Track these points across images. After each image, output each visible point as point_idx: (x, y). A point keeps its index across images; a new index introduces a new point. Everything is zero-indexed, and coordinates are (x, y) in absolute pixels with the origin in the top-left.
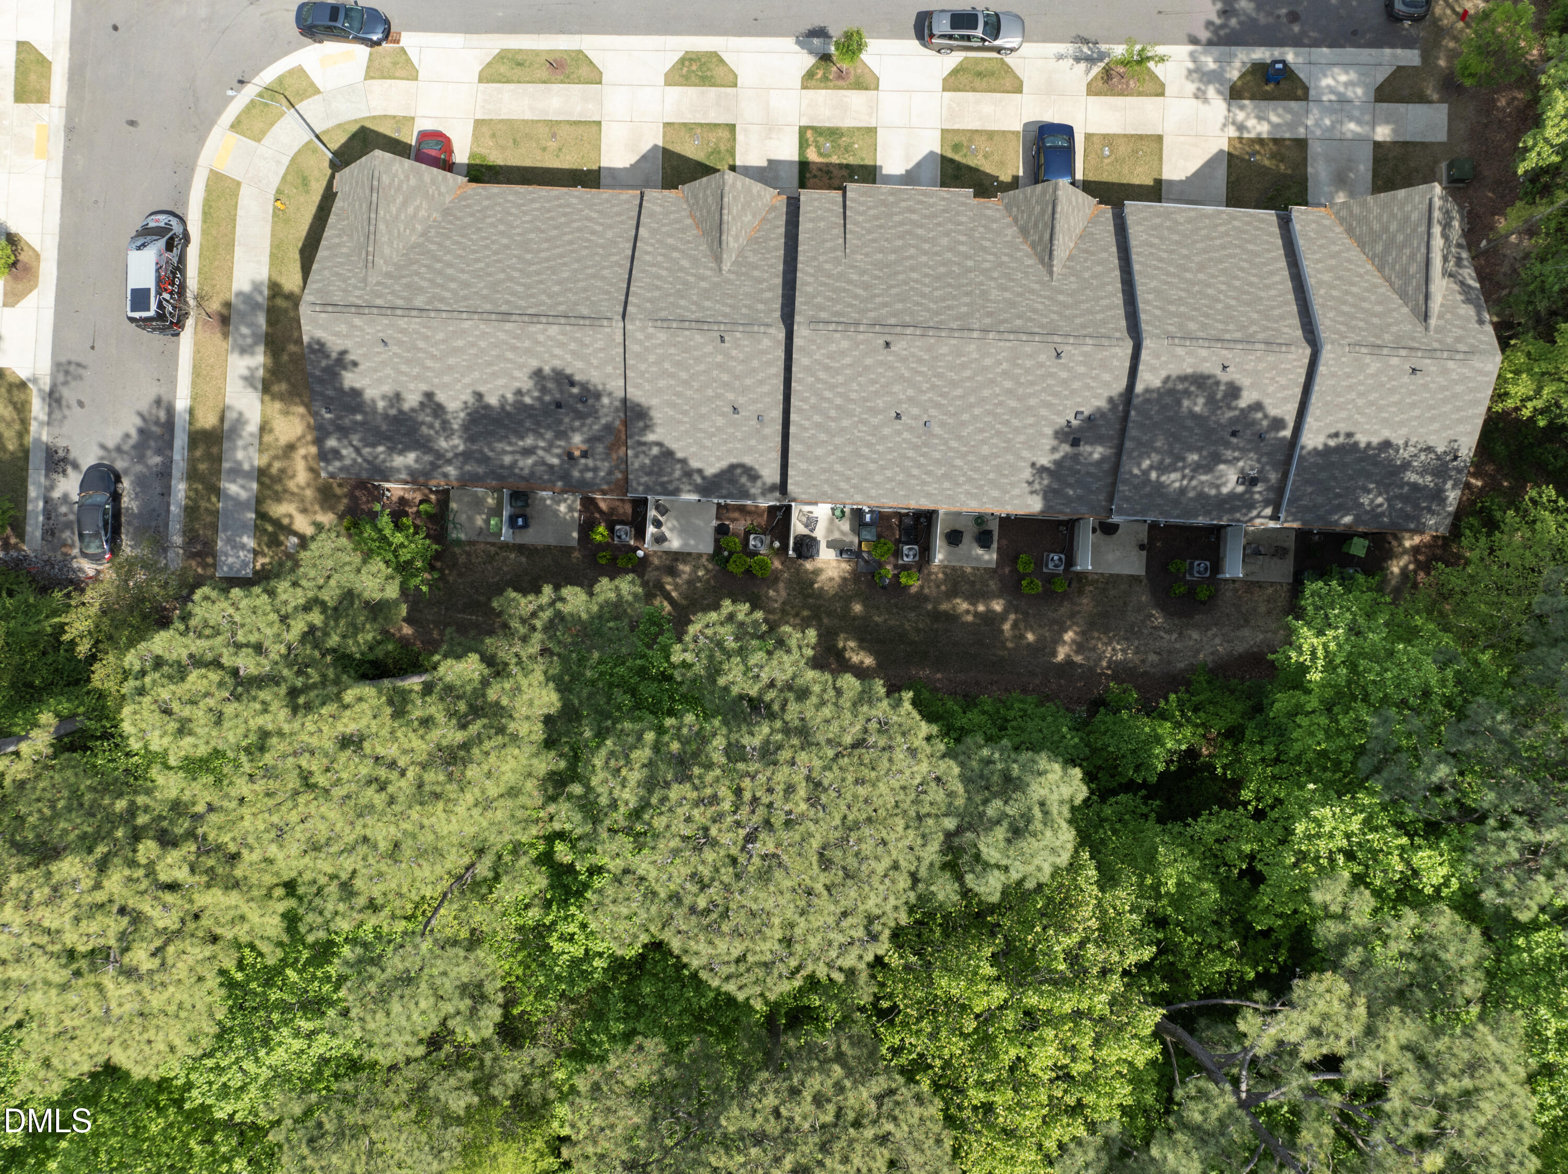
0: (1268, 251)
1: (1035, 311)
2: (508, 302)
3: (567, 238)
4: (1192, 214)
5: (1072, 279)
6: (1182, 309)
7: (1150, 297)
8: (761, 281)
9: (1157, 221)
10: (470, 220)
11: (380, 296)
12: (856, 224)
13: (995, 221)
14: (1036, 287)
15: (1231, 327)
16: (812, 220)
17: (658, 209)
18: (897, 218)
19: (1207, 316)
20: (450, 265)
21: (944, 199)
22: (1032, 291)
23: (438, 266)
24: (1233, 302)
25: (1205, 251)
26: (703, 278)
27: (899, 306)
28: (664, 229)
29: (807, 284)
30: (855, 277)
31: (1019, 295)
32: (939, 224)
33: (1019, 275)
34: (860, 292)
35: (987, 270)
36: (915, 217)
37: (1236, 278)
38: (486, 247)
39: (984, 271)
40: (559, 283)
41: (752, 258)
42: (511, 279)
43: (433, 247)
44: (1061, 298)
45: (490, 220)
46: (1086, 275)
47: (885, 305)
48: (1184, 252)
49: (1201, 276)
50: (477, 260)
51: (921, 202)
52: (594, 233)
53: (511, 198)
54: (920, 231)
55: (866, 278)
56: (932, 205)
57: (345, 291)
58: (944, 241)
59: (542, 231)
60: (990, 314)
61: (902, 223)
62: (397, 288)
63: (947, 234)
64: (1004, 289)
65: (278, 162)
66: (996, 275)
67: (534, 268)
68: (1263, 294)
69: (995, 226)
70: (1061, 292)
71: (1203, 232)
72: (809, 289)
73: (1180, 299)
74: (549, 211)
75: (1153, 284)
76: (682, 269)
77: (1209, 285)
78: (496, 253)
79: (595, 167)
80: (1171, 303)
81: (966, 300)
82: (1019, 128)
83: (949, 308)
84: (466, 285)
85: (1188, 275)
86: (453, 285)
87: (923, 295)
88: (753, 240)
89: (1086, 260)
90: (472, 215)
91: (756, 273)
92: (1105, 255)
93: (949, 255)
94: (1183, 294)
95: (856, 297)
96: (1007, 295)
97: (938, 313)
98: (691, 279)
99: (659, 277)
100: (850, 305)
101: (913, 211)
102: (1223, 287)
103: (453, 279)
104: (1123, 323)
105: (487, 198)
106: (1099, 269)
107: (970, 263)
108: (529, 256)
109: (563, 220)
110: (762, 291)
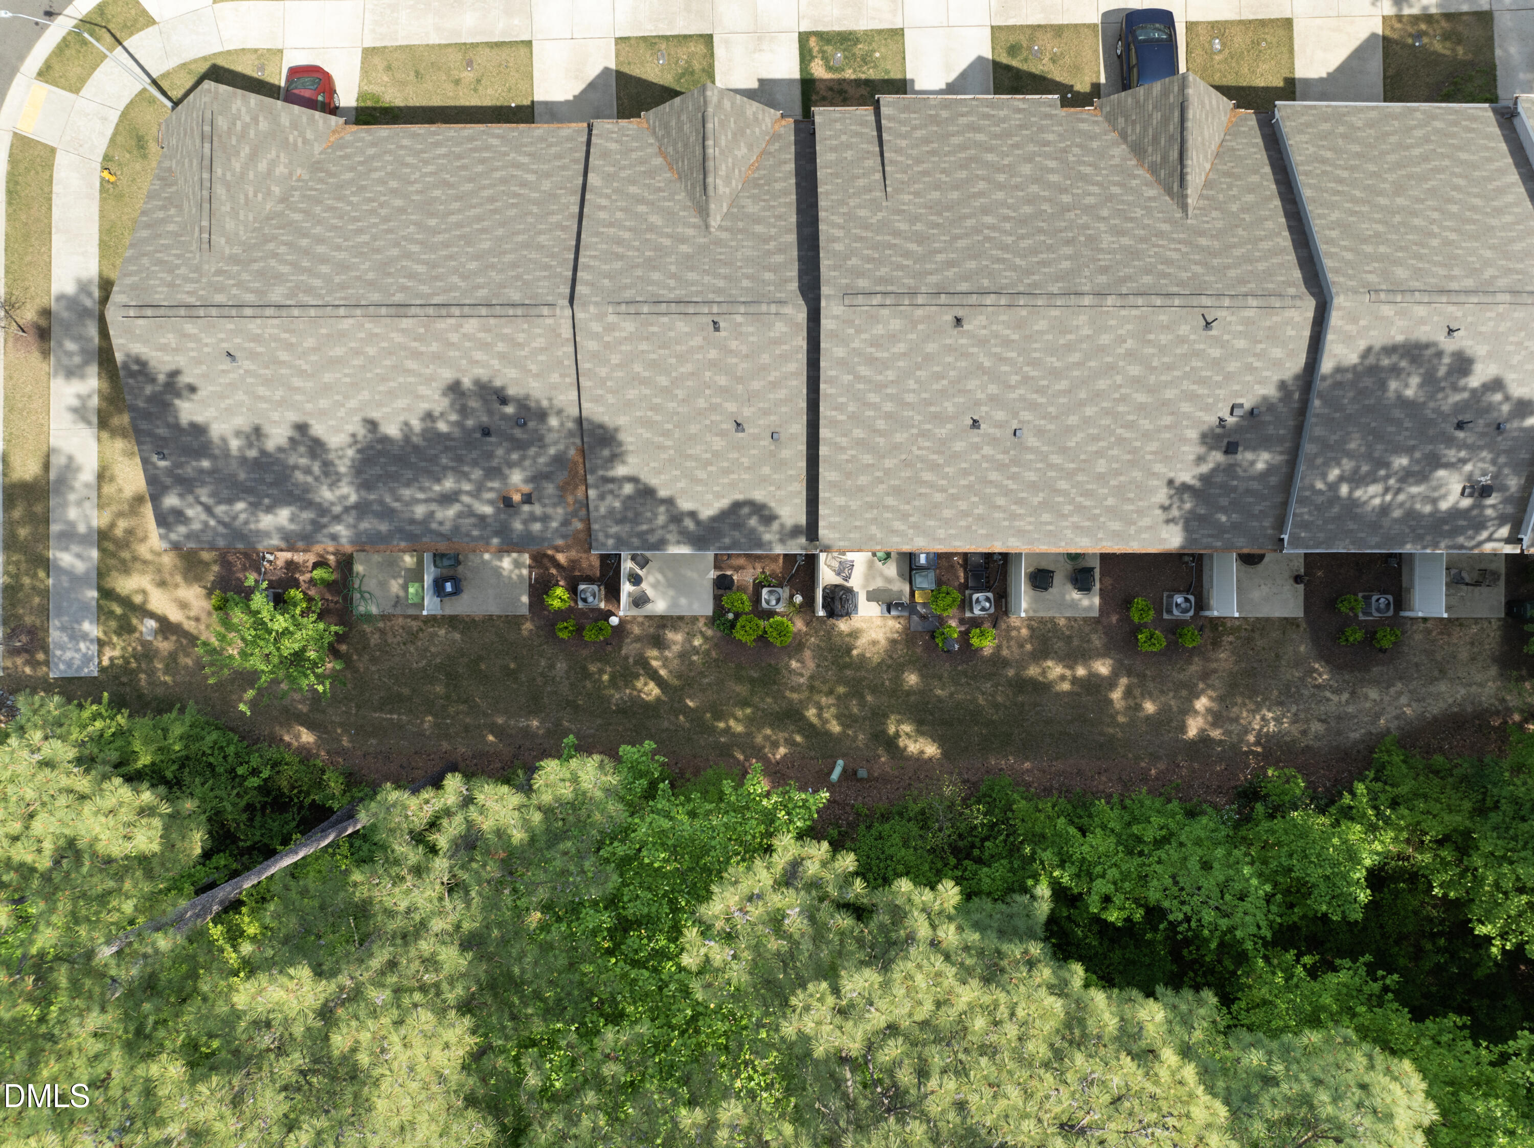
0: (1489, 160)
1: (1168, 262)
2: (404, 289)
3: (486, 193)
4: (1373, 114)
5: (1215, 214)
6: (1382, 249)
7: (1334, 234)
8: (766, 240)
9: (1326, 126)
10: (348, 176)
11: (220, 289)
12: (899, 151)
13: (1093, 138)
14: (1166, 227)
15: (1456, 271)
16: (833, 149)
17: (613, 146)
18: (956, 140)
19: (1420, 258)
20: (320, 240)
21: (1019, 111)
22: (1160, 234)
23: (304, 242)
24: (1453, 236)
25: (1399, 165)
26: (683, 240)
27: (972, 265)
28: (623, 174)
29: (835, 240)
30: (903, 226)
31: (1143, 240)
32: (1016, 146)
33: (1139, 212)
34: (913, 247)
35: (1091, 207)
36: (980, 137)
37: (1450, 200)
38: (373, 212)
39: (1087, 209)
40: (477, 257)
41: (752, 208)
42: (408, 255)
43: (297, 217)
44: (1203, 241)
45: (375, 175)
46: (1234, 208)
47: (950, 264)
48: (1372, 168)
49: (1400, 201)
50: (360, 231)
51: (987, 116)
52: (524, 184)
53: (405, 142)
54: (990, 157)
55: (919, 227)
56: (1004, 120)
57: (172, 285)
58: (1026, 169)
59: (450, 186)
60: (1104, 270)
61: (963, 147)
62: (245, 276)
63: (1029, 159)
64: (1121, 233)
65: (104, 119)
66: (1105, 213)
67: (439, 238)
68: (1494, 222)
69: (1095, 145)
70: (1202, 234)
71: (1393, 139)
72: (838, 247)
73: (1377, 235)
74: (459, 157)
75: (1335, 216)
76: (652, 228)
77: (1414, 214)
78: (386, 220)
79: (526, 102)
80: (1365, 241)
81: (1068, 250)
82: (1095, 18)
83: (1043, 263)
84: (344, 267)
85: (1383, 201)
86: (325, 269)
87: (1005, 248)
88: (750, 183)
89: (1230, 187)
90: (352, 169)
91: (759, 229)
92: (1255, 178)
93: (1034, 188)
94: (1380, 228)
95: (907, 254)
96: (1125, 241)
97: (1028, 272)
98: (667, 242)
99: (619, 242)
100: (900, 267)
101: (977, 129)
102: (1436, 215)
103: (324, 260)
104: (1297, 274)
105: (373, 144)
106: (1250, 198)
107: (1066, 199)
108: (433, 222)
109: (480, 168)
110: (769, 253)
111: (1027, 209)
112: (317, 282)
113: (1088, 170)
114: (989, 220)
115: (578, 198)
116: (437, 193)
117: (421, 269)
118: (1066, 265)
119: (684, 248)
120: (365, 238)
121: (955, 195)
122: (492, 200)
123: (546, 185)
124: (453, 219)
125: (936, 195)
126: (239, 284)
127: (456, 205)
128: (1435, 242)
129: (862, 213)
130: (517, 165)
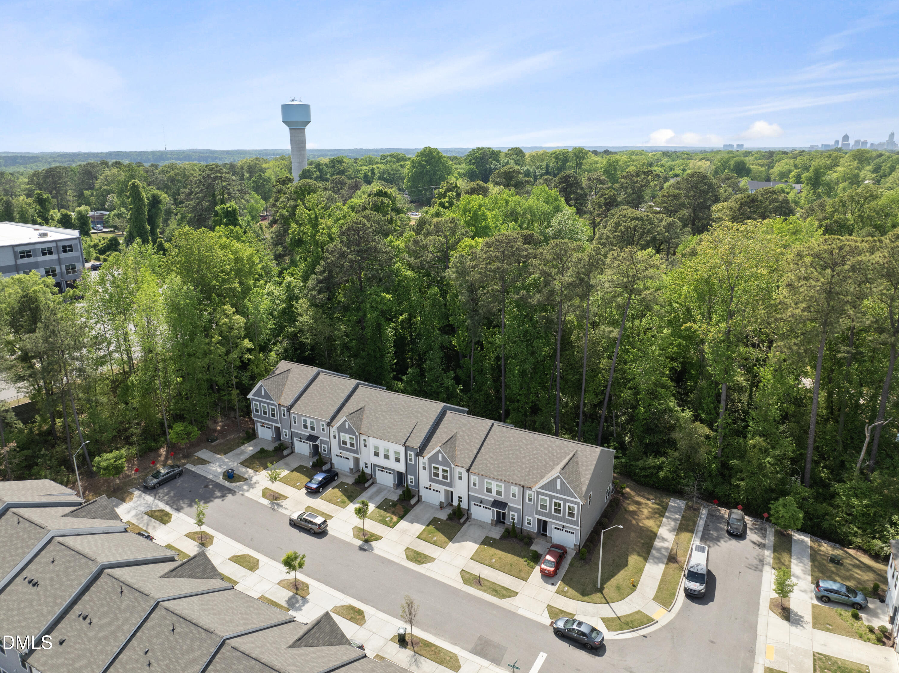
3: (502, 458)
4: (313, 414)
8: (446, 427)
11: (572, 447)
12: (408, 431)
14: (371, 404)
17: (466, 460)
20: (546, 454)
23: (550, 455)
24: (327, 387)
26: (463, 431)
28: (468, 451)
30: (419, 415)
33: (373, 408)
36: (389, 430)
38: (531, 459)
40: (510, 441)
42: (526, 445)
43: (550, 463)
48: (326, 403)
49: (328, 395)
50: (535, 454)
52: (492, 458)
53: (517, 478)
54: (391, 425)
55: (416, 414)
57: (585, 451)
58: (386, 422)
60: (390, 398)
61: (394, 429)
62: (566, 449)
66: (379, 410)
68: (318, 388)
71: (315, 408)
74: (505, 470)
76: (468, 436)
85: (331, 396)
90: (533, 474)
92: (345, 411)
93: (388, 417)
94: (337, 391)
99: (477, 434)
101: (389, 432)
106: (350, 407)
107: (384, 414)
110: (447, 424)
112: (548, 443)
115: (482, 451)
117: (524, 441)
118: (396, 401)
119: (464, 429)
120: (535, 452)
121: (404, 419)
122: (501, 455)
123: (487, 456)
125: (408, 420)
126: (567, 447)
128: (332, 386)
129: (425, 420)
130: (492, 464)
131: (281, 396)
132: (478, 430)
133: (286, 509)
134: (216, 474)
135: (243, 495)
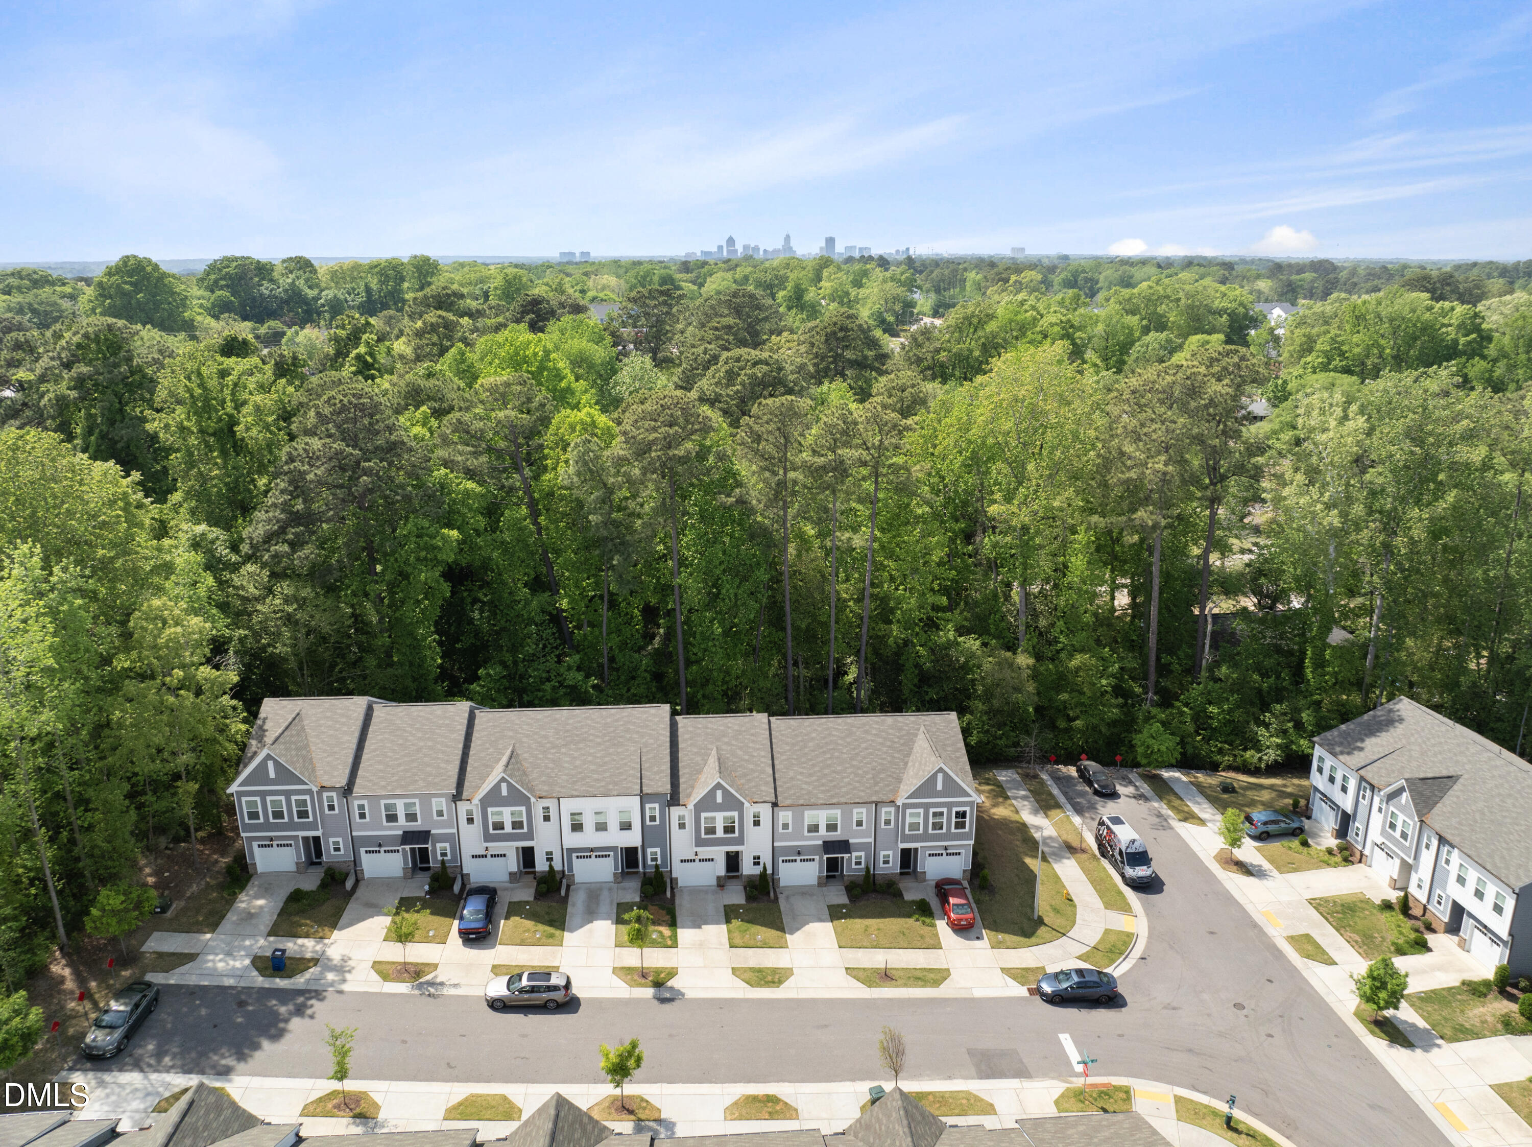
0: (371, 765)
1: (528, 724)
3: (817, 769)
4: (411, 787)
5: (501, 747)
7: (458, 727)
9: (437, 780)
10: (883, 776)
11: (914, 722)
12: (633, 768)
13: (543, 782)
14: (525, 740)
15: (415, 714)
16: (662, 771)
17: (763, 788)
18: (607, 775)
19: (427, 719)
20: (882, 744)
21: (576, 790)
22: (528, 736)
23: (889, 743)
24: (409, 729)
25: (413, 761)
26: (727, 743)
27: (609, 720)
28: (757, 774)
29: (663, 729)
30: (635, 736)
31: (536, 733)
32: (580, 773)
33: (534, 746)
34: (632, 727)
35: (553, 748)
36: (596, 776)
37: (400, 745)
38: (864, 758)
40: (813, 739)
41: (699, 759)
43: (897, 755)
44: (510, 734)
45: (870, 776)
46: (491, 750)
47: (617, 721)
48: (426, 759)
49: (422, 744)
50: (866, 749)
51: (591, 787)
52: (801, 773)
53: (862, 794)
54: (593, 767)
55: (628, 736)
56: (584, 785)
58: (578, 763)
59: (834, 772)
60: (555, 720)
61: (604, 771)
63: (576, 767)
64: (545, 737)
66: (548, 745)
68: (387, 736)
69: (544, 779)
70: (511, 737)
71: (408, 775)
72: (662, 726)
73: (440, 728)
74: (835, 786)
75: (454, 736)
76: (741, 748)
78: (857, 754)
79: (836, 922)
81: (568, 727)
82: (498, 947)
84: (866, 732)
85: (430, 744)
86: (874, 732)
87: (594, 728)
88: (699, 772)
89: (489, 760)
90: (882, 779)
91: (695, 750)
92: (476, 764)
93: (576, 755)
94: (438, 731)
96: (543, 733)
97: (586, 718)
98: (734, 742)
99: (753, 741)
100: (638, 718)
101: (597, 780)
104: (477, 721)
105: (877, 792)
106: (483, 755)
107: (563, 750)
108: (836, 754)
109: (824, 781)
110: (691, 739)
111: (581, 745)
112: (875, 726)
113: (551, 765)
114: (599, 740)
115: (777, 767)
116: (839, 768)
117: (835, 733)
118: (571, 721)
119: (726, 740)
120: (863, 745)
121: (611, 750)
122: (814, 766)
123: (791, 774)
124: (828, 756)
125: (620, 750)
126: (907, 725)
127: (829, 762)
128: (418, 726)
129: (651, 741)
130: (806, 783)
131: (314, 770)
132: (752, 735)
133: (455, 986)
134: (239, 973)
135: (341, 992)
